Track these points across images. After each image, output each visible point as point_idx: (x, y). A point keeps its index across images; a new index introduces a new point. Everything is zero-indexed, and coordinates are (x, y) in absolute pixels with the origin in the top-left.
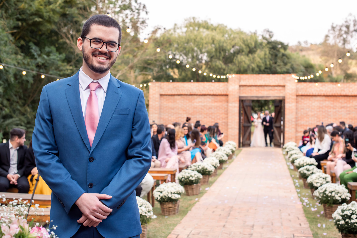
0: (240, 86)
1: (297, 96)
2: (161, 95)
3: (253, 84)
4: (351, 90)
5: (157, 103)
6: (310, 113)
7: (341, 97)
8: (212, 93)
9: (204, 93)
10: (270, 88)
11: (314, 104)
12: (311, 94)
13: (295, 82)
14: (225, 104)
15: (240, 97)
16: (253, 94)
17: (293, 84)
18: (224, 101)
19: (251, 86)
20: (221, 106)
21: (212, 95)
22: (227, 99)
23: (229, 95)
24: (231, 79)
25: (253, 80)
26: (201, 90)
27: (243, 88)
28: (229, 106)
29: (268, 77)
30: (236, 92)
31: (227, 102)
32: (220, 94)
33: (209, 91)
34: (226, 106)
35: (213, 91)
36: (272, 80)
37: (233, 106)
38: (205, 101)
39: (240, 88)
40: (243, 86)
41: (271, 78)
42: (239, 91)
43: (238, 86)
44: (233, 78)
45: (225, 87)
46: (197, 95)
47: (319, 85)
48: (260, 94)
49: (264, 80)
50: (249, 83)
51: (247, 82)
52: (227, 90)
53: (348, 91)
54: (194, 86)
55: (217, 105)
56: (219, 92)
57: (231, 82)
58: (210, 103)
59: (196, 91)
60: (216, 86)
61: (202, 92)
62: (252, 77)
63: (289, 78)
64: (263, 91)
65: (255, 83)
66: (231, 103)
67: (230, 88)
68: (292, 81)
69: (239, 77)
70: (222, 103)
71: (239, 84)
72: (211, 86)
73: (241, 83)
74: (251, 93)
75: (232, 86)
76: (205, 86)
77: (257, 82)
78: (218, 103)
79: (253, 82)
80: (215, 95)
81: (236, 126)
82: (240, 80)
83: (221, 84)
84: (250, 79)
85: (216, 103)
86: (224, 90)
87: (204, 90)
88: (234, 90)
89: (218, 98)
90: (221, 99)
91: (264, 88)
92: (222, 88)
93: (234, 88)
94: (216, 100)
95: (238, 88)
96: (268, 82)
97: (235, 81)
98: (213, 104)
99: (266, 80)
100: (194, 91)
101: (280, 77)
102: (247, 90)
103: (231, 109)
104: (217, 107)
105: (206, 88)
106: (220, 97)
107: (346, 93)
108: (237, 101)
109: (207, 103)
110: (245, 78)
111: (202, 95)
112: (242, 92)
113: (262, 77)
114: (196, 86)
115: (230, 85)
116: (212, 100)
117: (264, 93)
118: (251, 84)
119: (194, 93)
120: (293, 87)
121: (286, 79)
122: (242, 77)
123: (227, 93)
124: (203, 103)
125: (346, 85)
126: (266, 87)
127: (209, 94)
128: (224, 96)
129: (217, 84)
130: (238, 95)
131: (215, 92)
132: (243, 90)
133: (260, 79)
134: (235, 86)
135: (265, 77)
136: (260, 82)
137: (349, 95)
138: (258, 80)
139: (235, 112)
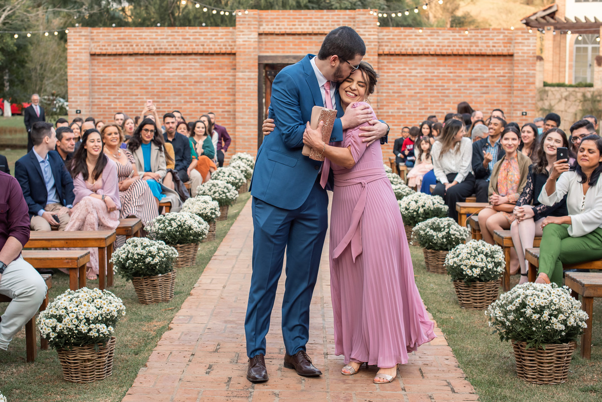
0: (260, 34)
1: (379, 55)
2: (92, 55)
3: (288, 31)
4: (491, 43)
5: (84, 72)
6: (406, 92)
7: (469, 58)
8: (201, 49)
9: (184, 49)
11: (414, 72)
12: (409, 51)
13: (376, 24)
14: (228, 74)
15: (260, 58)
16: (287, 52)
17: (372, 30)
18: (227, 66)
19: (283, 34)
20: (220, 77)
21: (201, 54)
22: (234, 63)
23: (237, 54)
24: (242, 20)
25: (288, 21)
26: (178, 44)
27: (267, 38)
28: (237, 77)
29: (319, 16)
30: (252, 47)
31: (234, 68)
32: (218, 51)
33: (194, 47)
34: (231, 78)
35: (203, 45)
36: (328, 21)
37: (246, 77)
38: (187, 67)
39: (261, 39)
40: (266, 34)
41: (325, 17)
42: (259, 45)
43: (257, 33)
44: (245, 18)
45: (229, 37)
46: (168, 54)
47: (425, 32)
48: (302, 51)
49: (311, 22)
50: (279, 29)
51: (275, 27)
52: (233, 44)
53: (485, 45)
54: (163, 35)
55: (212, 75)
56: (217, 47)
57: (241, 27)
58: (198, 71)
59: (166, 47)
60: (209, 34)
61: (180, 47)
62: (286, 16)
63: (362, 18)
64: (309, 45)
65: (291, 29)
66: (241, 70)
67: (241, 38)
68: (370, 25)
69: (257, 16)
70: (222, 72)
71: (257, 30)
72: (200, 35)
73: (261, 27)
74: (284, 49)
75: (243, 35)
76: (186, 36)
77: (297, 26)
78: (215, 70)
79: (288, 25)
80: (207, 54)
81: (254, 118)
82: (261, 21)
83: (221, 31)
84: (281, 20)
85: (210, 71)
86: (227, 44)
87: (183, 44)
88: (246, 43)
89: (215, 61)
90: (220, 62)
91: (311, 38)
92: (222, 38)
93: (249, 38)
94: (210, 64)
95: (257, 40)
96: (319, 27)
97: (249, 24)
98: (204, 74)
99: (315, 21)
100: (164, 45)
101: (344, 15)
102: (275, 43)
103: (241, 84)
104: (211, 79)
105: (189, 39)
106: (219, 59)
107: (481, 50)
108: (254, 66)
109: (190, 72)
110: (271, 18)
111: (180, 54)
112: (264, 47)
113: (307, 15)
114: (167, 35)
115: (239, 33)
116: (201, 65)
117: (310, 49)
118: (283, 31)
119: (162, 51)
120: (372, 37)
121: (357, 19)
122: (264, 16)
123: (233, 49)
124: (183, 72)
125: (481, 33)
126: (314, 37)
127: (195, 51)
128: (226, 57)
129: (211, 31)
130: (255, 53)
131: (208, 47)
132: (266, 42)
133: (303, 20)
134: (250, 35)
135: (313, 17)
136: (302, 26)
137: (488, 54)
138: (299, 22)
139: (250, 90)
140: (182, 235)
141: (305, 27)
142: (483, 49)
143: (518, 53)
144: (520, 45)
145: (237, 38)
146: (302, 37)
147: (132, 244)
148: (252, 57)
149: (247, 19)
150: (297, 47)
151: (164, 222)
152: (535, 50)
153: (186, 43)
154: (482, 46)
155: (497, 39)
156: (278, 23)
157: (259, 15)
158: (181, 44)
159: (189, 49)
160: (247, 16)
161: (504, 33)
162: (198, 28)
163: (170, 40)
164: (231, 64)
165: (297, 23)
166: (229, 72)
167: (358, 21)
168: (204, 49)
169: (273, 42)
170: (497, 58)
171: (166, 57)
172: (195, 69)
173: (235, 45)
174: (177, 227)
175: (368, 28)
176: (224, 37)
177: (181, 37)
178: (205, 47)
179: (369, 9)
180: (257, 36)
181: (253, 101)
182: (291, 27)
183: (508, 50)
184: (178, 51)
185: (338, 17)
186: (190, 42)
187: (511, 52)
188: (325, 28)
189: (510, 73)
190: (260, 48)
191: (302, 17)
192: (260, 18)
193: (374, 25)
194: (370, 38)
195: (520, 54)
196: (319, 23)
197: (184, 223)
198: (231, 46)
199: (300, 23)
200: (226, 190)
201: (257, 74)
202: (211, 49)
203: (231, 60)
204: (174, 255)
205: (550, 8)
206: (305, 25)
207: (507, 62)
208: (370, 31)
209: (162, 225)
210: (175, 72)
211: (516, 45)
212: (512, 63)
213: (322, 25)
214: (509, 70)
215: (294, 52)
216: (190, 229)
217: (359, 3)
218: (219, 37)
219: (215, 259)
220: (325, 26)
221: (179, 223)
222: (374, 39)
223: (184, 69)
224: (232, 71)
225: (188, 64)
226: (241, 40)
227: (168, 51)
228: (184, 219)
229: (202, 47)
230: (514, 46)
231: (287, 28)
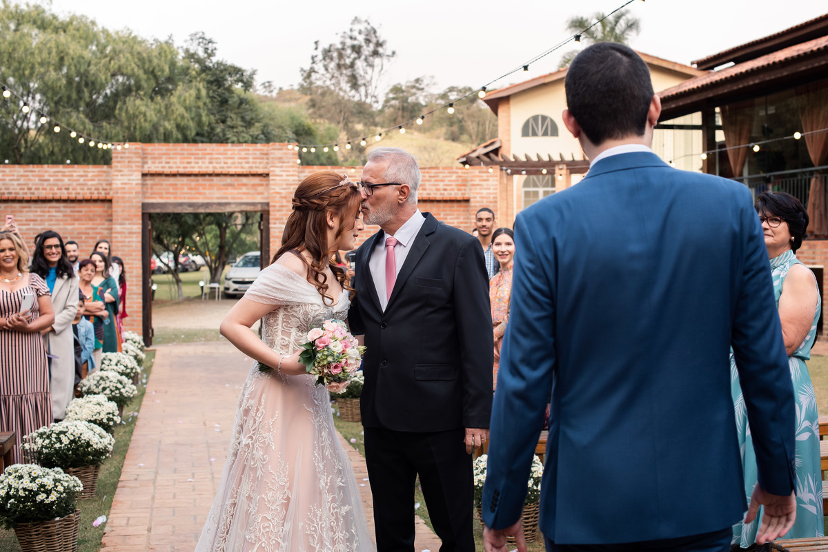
0: (144, 175)
3: (181, 171)
4: (441, 185)
8: (64, 195)
9: (42, 194)
10: (229, 180)
13: (296, 162)
14: (101, 228)
15: (144, 205)
16: (181, 198)
17: (291, 169)
18: (100, 216)
19: (174, 175)
20: (90, 231)
21: (65, 201)
22: (109, 213)
23: (113, 201)
24: (120, 155)
25: (181, 158)
26: (33, 187)
27: (154, 180)
28: (113, 231)
29: (222, 152)
30: (134, 191)
31: (110, 219)
32: (88, 196)
33: (56, 191)
34: (105, 232)
35: (67, 189)
36: (233, 158)
37: (126, 231)
38: (46, 218)
39: (145, 180)
40: (153, 175)
41: (229, 153)
42: (142, 188)
43: (140, 174)
44: (124, 153)
45: (103, 178)
46: (20, 201)
47: (358, 172)
48: (201, 196)
49: (211, 159)
50: (170, 167)
51: (164, 165)
52: (108, 187)
53: (434, 188)
54: (13, 175)
55: (80, 228)
56: (86, 191)
57: (119, 165)
58: (61, 223)
59: (18, 191)
60: (75, 174)
61: (36, 192)
62: (179, 151)
63: (278, 154)
64: (209, 189)
65: (185, 168)
66: (120, 221)
67: (118, 180)
68: (288, 162)
69: (140, 151)
70: (93, 224)
71: (140, 169)
72: (63, 176)
73: (146, 166)
74: (176, 193)
75: (122, 175)
76: (44, 176)
77: (193, 165)
78: (84, 222)
79: (181, 163)
80: (73, 201)
81: (137, 285)
82: (145, 158)
83: (92, 171)
84: (172, 156)
85: (76, 223)
86: (100, 187)
87: (41, 187)
88: (127, 186)
89: (84, 210)
90: (90, 211)
91: (212, 180)
92: (93, 180)
93: (129, 180)
94: (77, 214)
95: (140, 182)
96: (222, 165)
97: (129, 162)
98: (70, 227)
99: (217, 158)
100: (13, 189)
101: (253, 150)
102: (164, 186)
103: (120, 239)
104: (79, 233)
105: (48, 180)
106: (89, 207)
107: (429, 194)
108: (136, 216)
109: (50, 225)
110: (159, 154)
111: (36, 201)
112: (150, 191)
113: (206, 150)
114: (18, 176)
115: (117, 173)
116: (64, 216)
117: (210, 193)
118: (174, 170)
119: (12, 196)
120: (291, 178)
121: (271, 156)
122: (149, 151)
123: (109, 194)
124: (40, 225)
125: (428, 173)
126: (215, 179)
127: (57, 197)
128: (99, 204)
129: (78, 170)
130: (138, 200)
131: (74, 192)
132: (152, 185)
133: (200, 156)
134: (132, 175)
135: (214, 152)
136: (200, 165)
137: (438, 199)
138: (195, 158)
139: (131, 248)
140: (77, 455)
141: (204, 165)
142: (432, 193)
143: (475, 198)
144: (478, 187)
145: (112, 180)
146: (200, 178)
147: (14, 475)
148: (134, 204)
149: (127, 155)
150: (193, 191)
151: (49, 437)
152: (496, 193)
153: (45, 187)
154: (430, 189)
155: (449, 181)
156: (168, 160)
157: (143, 150)
158: (37, 187)
159: (49, 193)
160: (127, 151)
161: (457, 173)
162: (61, 166)
163: (22, 182)
164: (105, 214)
165: (193, 160)
166: (104, 224)
167: (273, 158)
168: (68, 193)
169: (162, 185)
170: (449, 204)
171: (17, 205)
172: (57, 220)
173: (110, 189)
174: (69, 444)
175: (286, 167)
176: (96, 179)
177: (37, 179)
178: (71, 191)
179: (286, 142)
180: (140, 177)
181: (135, 262)
182: (186, 165)
183: (462, 194)
184: (34, 197)
185: (247, 152)
186: (49, 185)
187: (466, 196)
188: (230, 167)
189: (466, 223)
190: (144, 193)
191: (200, 152)
192: (144, 154)
193: (294, 162)
194: (288, 180)
195: (478, 199)
196: (222, 161)
197: (79, 438)
198: (106, 189)
199: (197, 161)
200: (119, 386)
201: (140, 226)
202: (79, 193)
203: (106, 209)
204: (77, 489)
205: (492, 143)
206: (203, 163)
207: (462, 209)
208: (289, 171)
209: (47, 441)
210: (29, 225)
211: (473, 187)
212: (468, 211)
213: (225, 163)
214: (464, 219)
215: (188, 198)
216: (88, 444)
217: (262, 136)
218: (89, 178)
219: (124, 487)
220: (229, 165)
221: (72, 438)
222: (294, 180)
223: (41, 220)
224: (107, 223)
225: (47, 214)
226: (119, 182)
227: (20, 196)
228: (79, 432)
229: (66, 192)
230: (470, 189)
231: (179, 167)
